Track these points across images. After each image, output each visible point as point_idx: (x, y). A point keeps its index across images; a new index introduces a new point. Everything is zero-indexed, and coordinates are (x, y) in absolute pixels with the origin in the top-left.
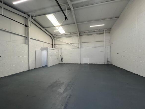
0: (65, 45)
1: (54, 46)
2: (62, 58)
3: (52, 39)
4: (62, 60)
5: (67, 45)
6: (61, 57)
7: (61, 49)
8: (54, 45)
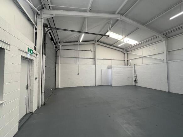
0: (141, 59)
1: (127, 62)
2: (136, 78)
3: (125, 54)
4: (136, 81)
5: (144, 59)
6: (135, 76)
7: (135, 66)
8: (128, 60)
